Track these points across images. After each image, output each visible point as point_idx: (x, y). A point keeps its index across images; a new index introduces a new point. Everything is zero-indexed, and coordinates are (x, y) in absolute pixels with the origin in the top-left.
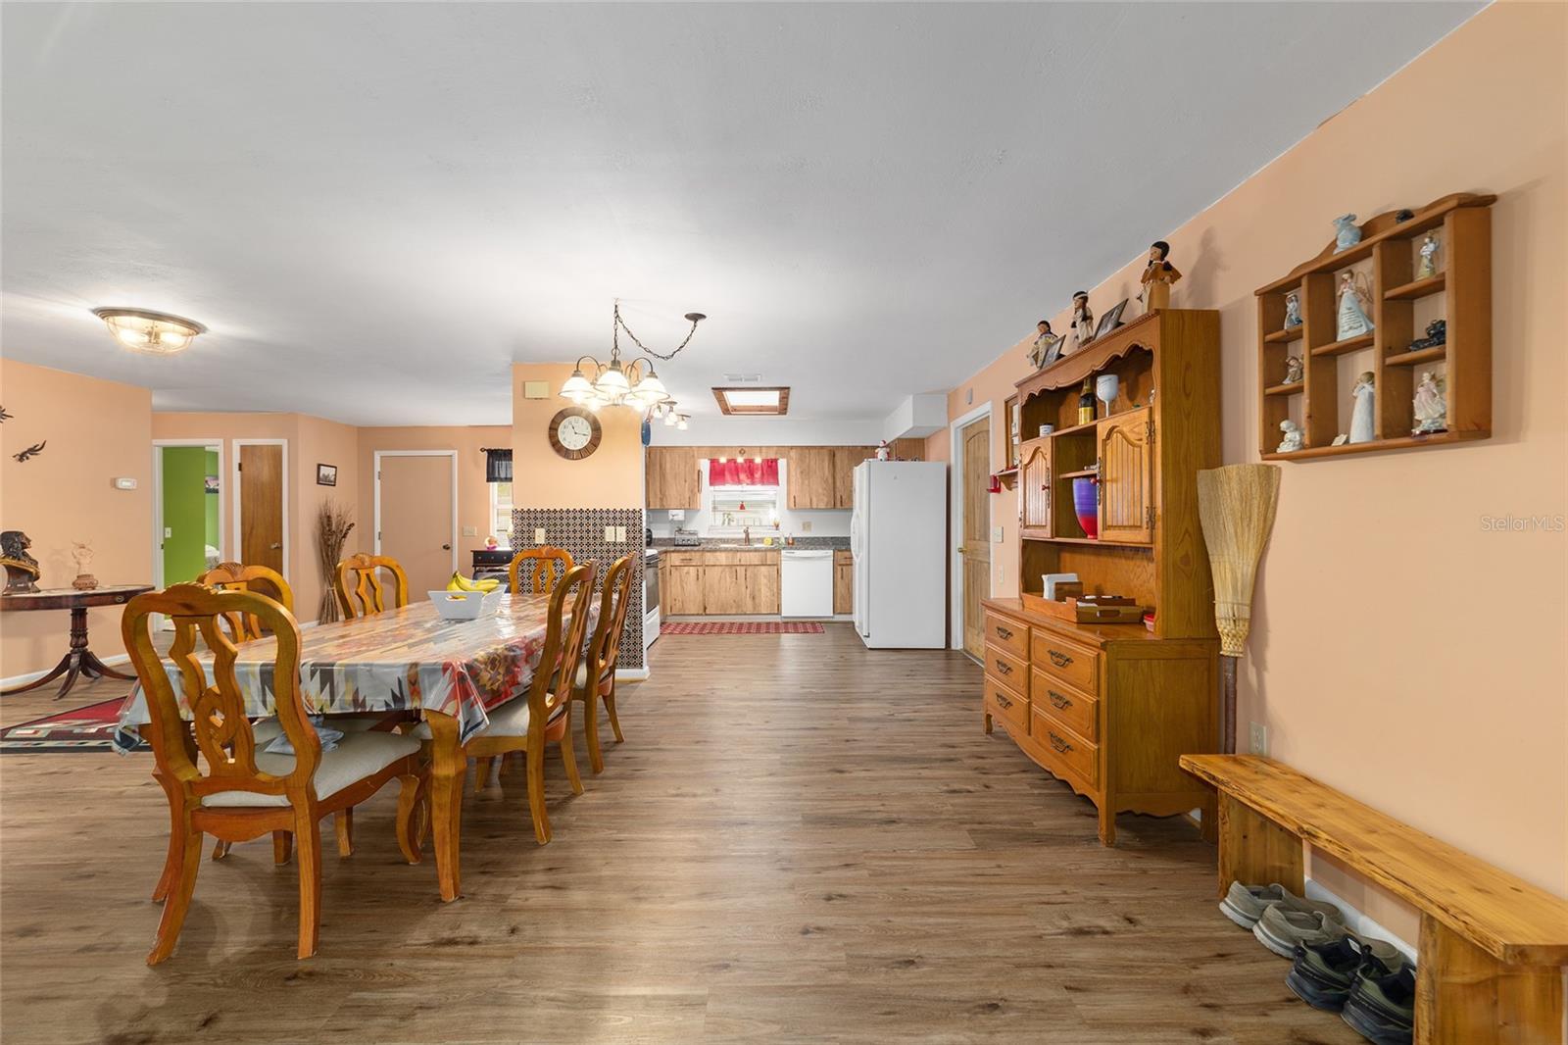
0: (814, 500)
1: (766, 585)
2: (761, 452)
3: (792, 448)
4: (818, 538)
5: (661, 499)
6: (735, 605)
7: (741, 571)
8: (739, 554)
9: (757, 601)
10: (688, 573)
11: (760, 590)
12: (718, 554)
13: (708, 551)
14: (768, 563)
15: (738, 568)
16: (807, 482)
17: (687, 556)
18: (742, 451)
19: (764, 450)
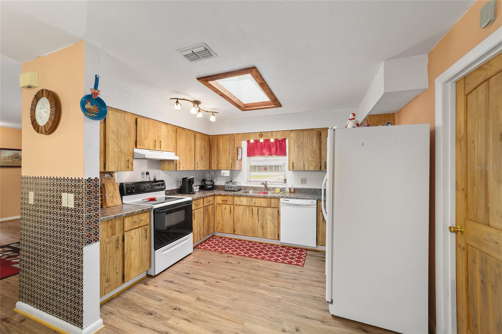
0: (306, 164)
1: (271, 220)
2: (272, 135)
3: (292, 131)
4: (311, 189)
5: (217, 164)
6: (252, 231)
7: (255, 210)
8: (254, 199)
9: (265, 230)
10: (225, 208)
11: (267, 223)
12: (242, 198)
13: (236, 196)
14: (272, 206)
15: (253, 208)
16: (301, 153)
17: (225, 198)
18: (261, 135)
19: (274, 133)
